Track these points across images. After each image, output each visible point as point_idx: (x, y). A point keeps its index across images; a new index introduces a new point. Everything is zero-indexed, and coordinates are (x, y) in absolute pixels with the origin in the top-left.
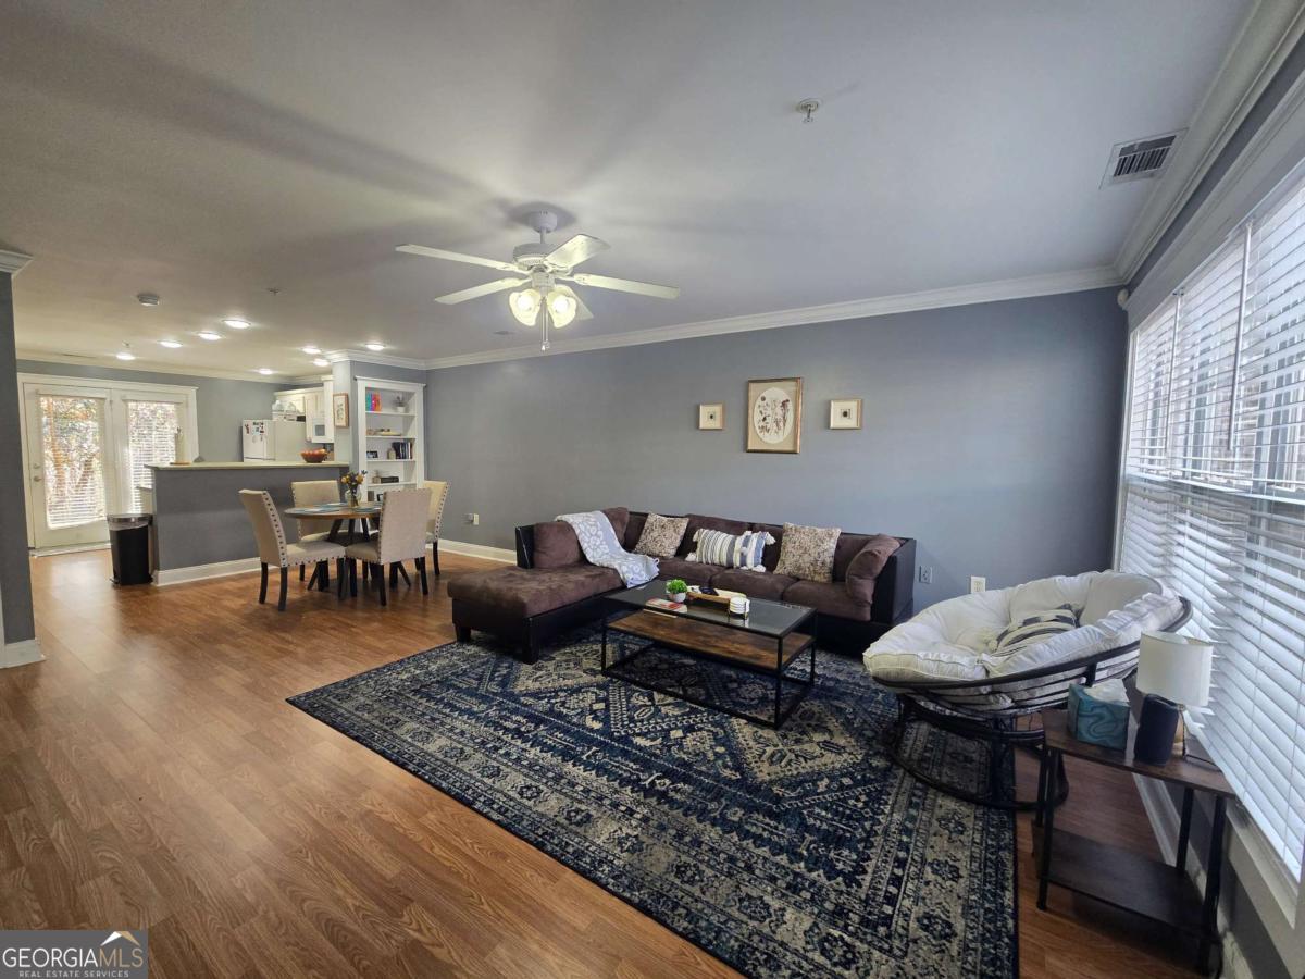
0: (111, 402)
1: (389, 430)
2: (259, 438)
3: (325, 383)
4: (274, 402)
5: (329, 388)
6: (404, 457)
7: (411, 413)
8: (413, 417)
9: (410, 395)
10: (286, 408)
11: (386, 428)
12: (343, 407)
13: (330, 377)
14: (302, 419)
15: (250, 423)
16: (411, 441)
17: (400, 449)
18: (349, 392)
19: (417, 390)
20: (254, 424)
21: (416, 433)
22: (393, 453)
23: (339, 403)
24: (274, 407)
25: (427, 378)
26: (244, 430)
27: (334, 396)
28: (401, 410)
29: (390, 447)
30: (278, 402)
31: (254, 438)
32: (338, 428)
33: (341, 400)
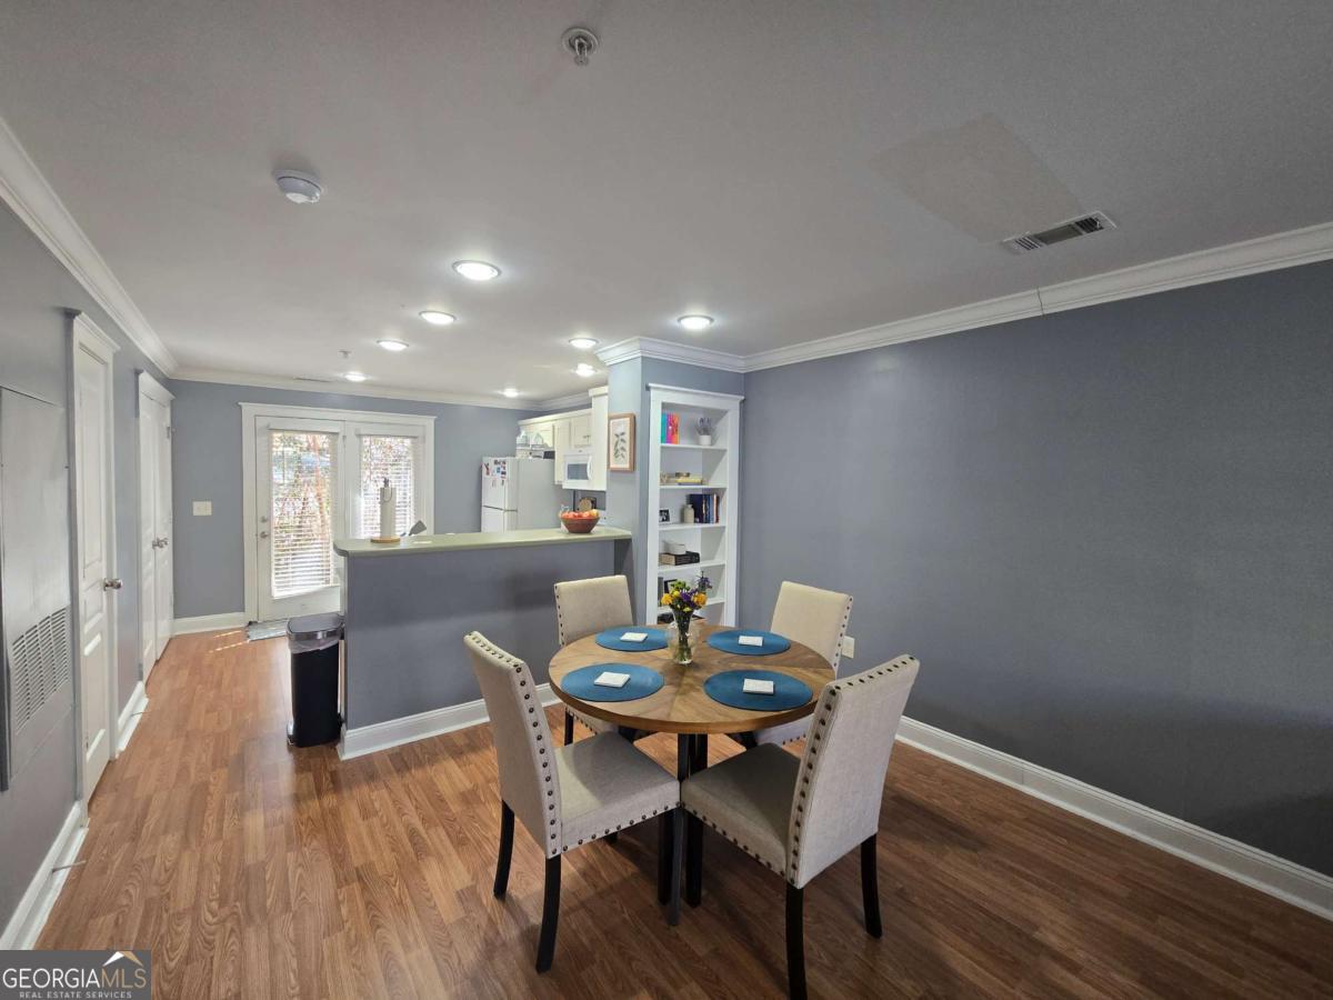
0: (344, 437)
1: (688, 475)
2: (499, 480)
3: (594, 401)
4: (518, 433)
5: (601, 408)
6: (708, 521)
7: (719, 445)
8: (723, 452)
9: (721, 414)
10: (532, 442)
11: (684, 472)
12: (627, 437)
13: (605, 389)
14: (550, 455)
15: (491, 461)
16: (718, 494)
17: (700, 506)
18: (636, 410)
19: (730, 404)
20: (496, 462)
21: (725, 478)
22: (690, 513)
23: (619, 431)
24: (519, 440)
25: (747, 386)
26: (484, 470)
27: (610, 418)
28: (705, 440)
29: (684, 502)
30: (523, 433)
31: (494, 481)
32: (614, 473)
33: (624, 426)
